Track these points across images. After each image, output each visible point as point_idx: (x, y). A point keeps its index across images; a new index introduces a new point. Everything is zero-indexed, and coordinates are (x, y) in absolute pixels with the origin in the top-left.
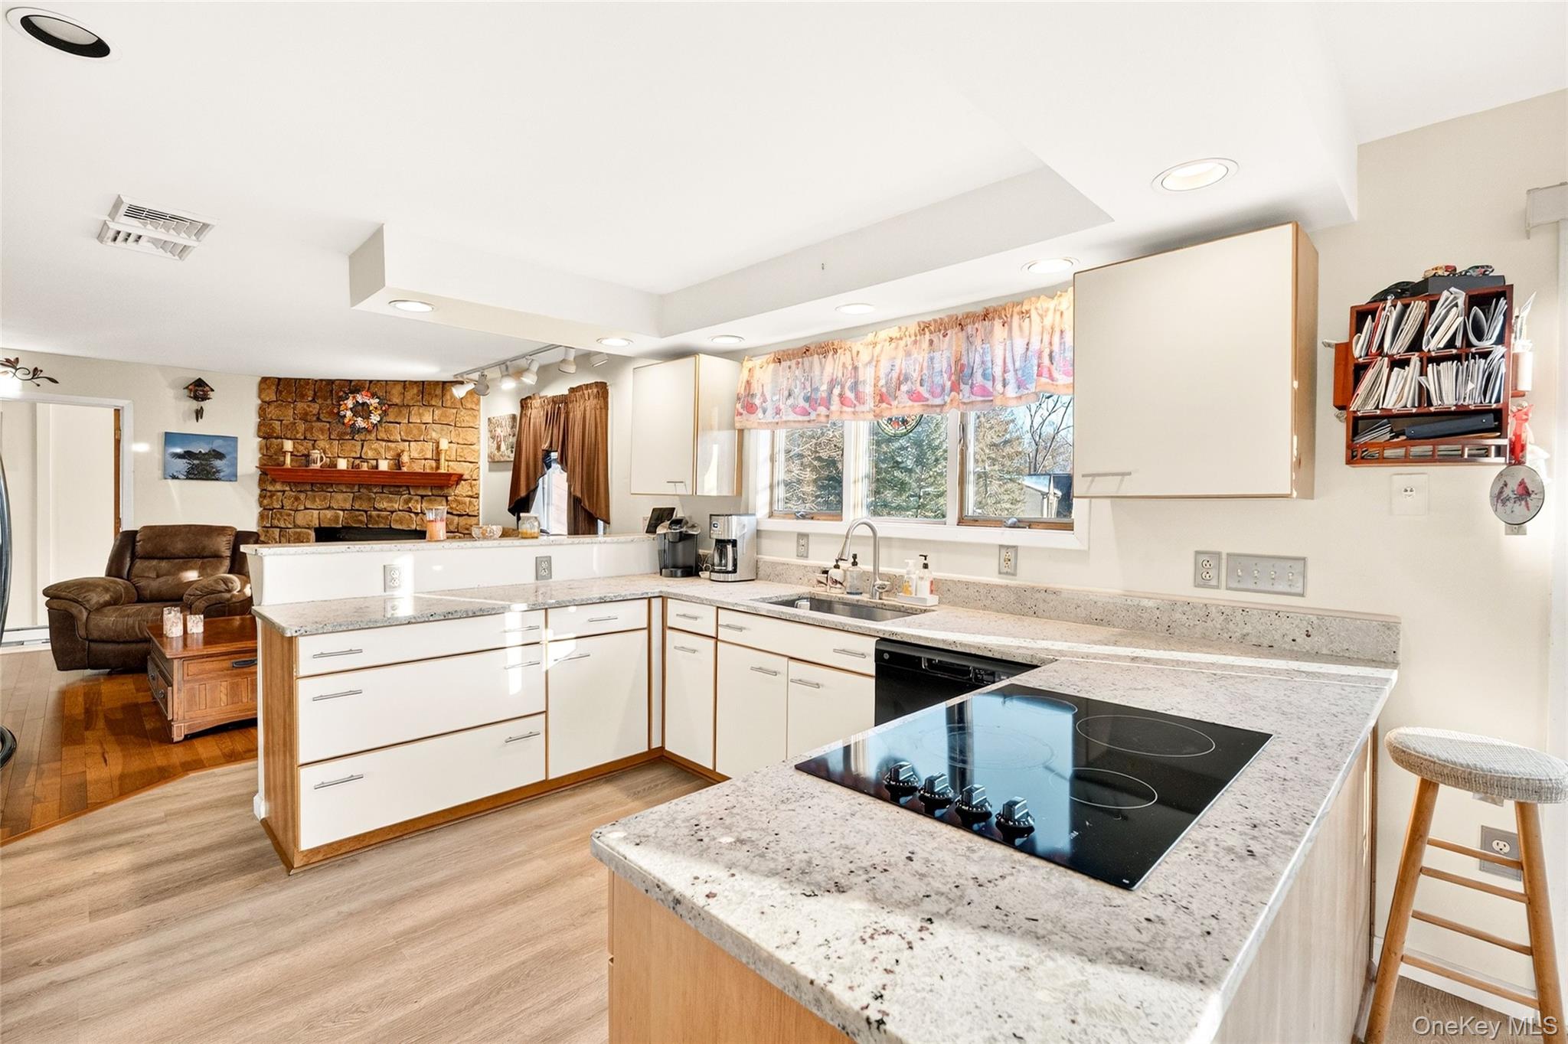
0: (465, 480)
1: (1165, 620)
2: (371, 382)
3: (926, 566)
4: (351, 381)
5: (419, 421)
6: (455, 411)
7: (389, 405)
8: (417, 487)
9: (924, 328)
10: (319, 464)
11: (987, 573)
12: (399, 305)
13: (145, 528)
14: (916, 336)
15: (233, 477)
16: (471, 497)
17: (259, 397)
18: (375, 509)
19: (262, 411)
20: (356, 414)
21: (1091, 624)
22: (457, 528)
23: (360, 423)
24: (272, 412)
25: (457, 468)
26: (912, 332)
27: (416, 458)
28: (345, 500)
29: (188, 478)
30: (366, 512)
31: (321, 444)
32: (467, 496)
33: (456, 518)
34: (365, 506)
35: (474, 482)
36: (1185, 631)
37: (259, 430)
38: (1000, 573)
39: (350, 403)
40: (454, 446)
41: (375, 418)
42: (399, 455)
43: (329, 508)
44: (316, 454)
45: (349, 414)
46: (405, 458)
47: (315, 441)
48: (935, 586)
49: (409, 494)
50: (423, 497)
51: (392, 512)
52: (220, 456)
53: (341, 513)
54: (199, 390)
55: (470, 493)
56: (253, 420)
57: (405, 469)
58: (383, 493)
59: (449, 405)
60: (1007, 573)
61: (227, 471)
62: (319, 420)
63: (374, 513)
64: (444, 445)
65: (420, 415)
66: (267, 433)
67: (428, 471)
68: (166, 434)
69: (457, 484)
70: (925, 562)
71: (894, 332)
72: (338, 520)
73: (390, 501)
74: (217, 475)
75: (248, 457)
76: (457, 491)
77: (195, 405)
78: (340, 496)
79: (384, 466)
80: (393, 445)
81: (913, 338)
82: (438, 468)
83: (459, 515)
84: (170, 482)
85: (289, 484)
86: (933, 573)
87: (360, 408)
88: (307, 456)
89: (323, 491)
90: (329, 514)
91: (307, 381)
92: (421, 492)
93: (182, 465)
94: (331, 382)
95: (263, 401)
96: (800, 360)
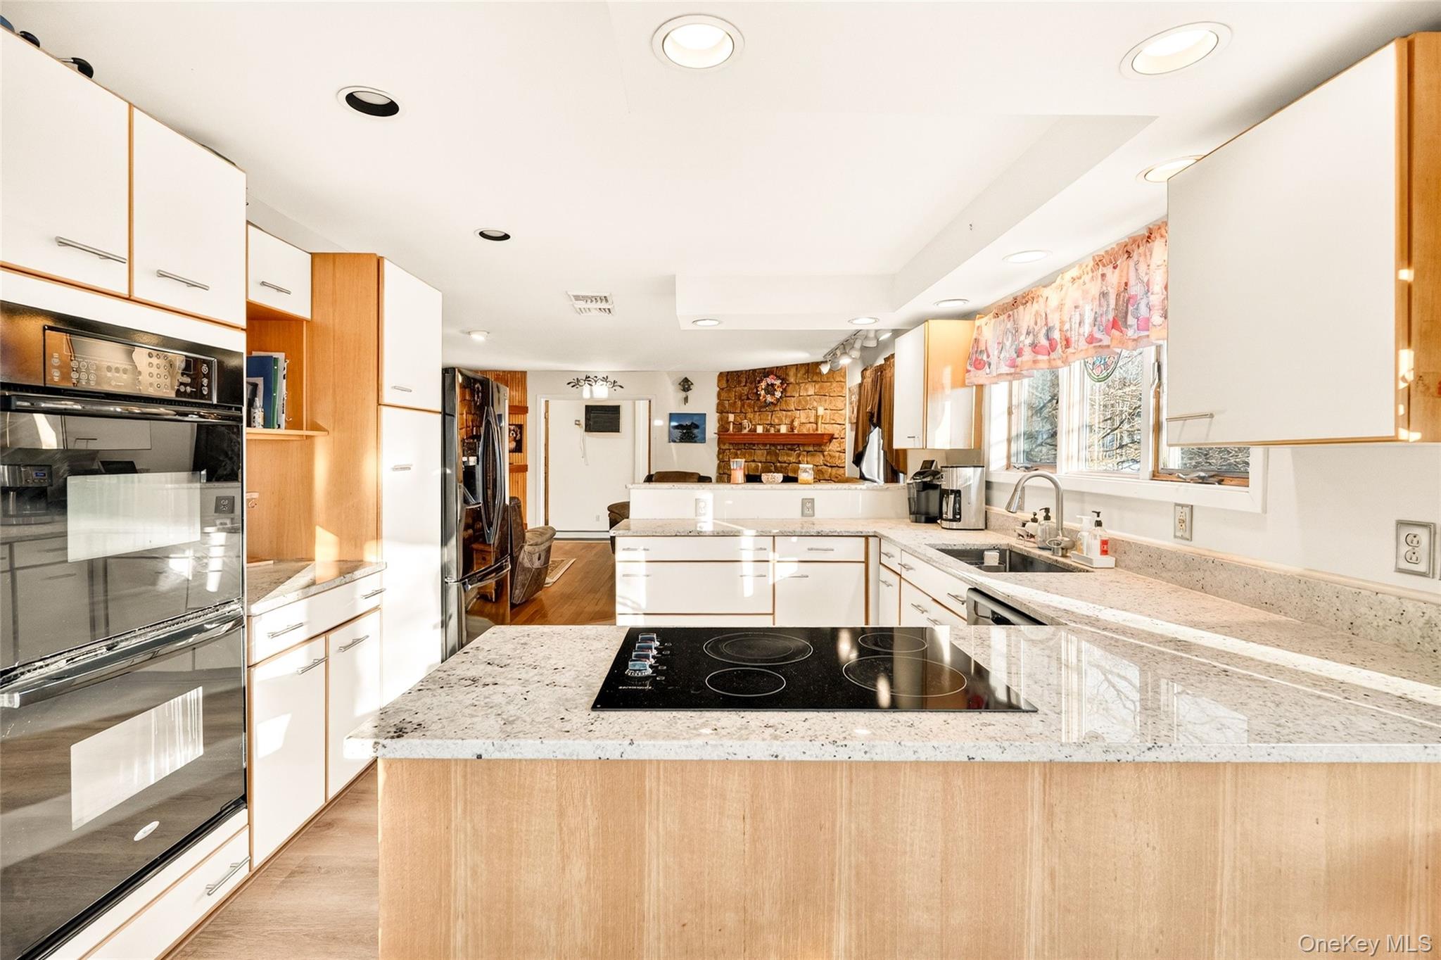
0: (836, 438)
1: (1346, 615)
2: (777, 367)
3: (1099, 524)
4: (765, 369)
5: (805, 394)
6: (829, 384)
7: (788, 384)
8: (804, 445)
9: (1099, 262)
10: (747, 429)
11: (1161, 535)
12: (698, 323)
13: (657, 473)
14: (1093, 272)
15: (703, 440)
16: (840, 452)
17: (718, 386)
18: (780, 462)
19: (719, 395)
20: (767, 392)
21: (1261, 608)
22: (830, 477)
23: (769, 399)
24: (724, 395)
25: (829, 429)
26: (1089, 268)
27: (803, 422)
28: (763, 455)
29: (681, 442)
30: (774, 464)
31: (750, 415)
32: (837, 452)
33: (830, 470)
34: (774, 459)
35: (842, 440)
36: (1372, 632)
37: (717, 409)
38: (1175, 537)
39: (763, 385)
40: (828, 412)
41: (778, 394)
42: (793, 421)
43: (754, 461)
44: (745, 422)
45: (763, 392)
46: (796, 424)
47: (746, 413)
48: (1106, 546)
49: (800, 450)
50: (808, 452)
51: (789, 464)
52: (697, 427)
53: (760, 464)
54: (686, 385)
55: (839, 449)
56: (715, 401)
57: (796, 432)
58: (783, 449)
59: (826, 380)
60: (1182, 538)
61: (700, 436)
62: (748, 399)
63: (778, 464)
64: (821, 411)
65: (806, 390)
66: (721, 410)
67: (811, 432)
68: (670, 414)
69: (830, 441)
70: (1098, 519)
71: (1074, 272)
72: (758, 469)
73: (788, 455)
74: (696, 439)
75: (712, 427)
76: (830, 447)
77: (683, 394)
78: (759, 452)
79: (783, 429)
80: (789, 413)
81: (1090, 274)
82: (817, 430)
83: (831, 467)
84: (672, 444)
85: (732, 444)
86: (1108, 532)
87: (770, 387)
88: (741, 424)
89: (750, 449)
90: (753, 465)
91: (741, 372)
92: (807, 448)
93: (678, 433)
94: (754, 371)
95: (721, 389)
96: (1011, 313)
